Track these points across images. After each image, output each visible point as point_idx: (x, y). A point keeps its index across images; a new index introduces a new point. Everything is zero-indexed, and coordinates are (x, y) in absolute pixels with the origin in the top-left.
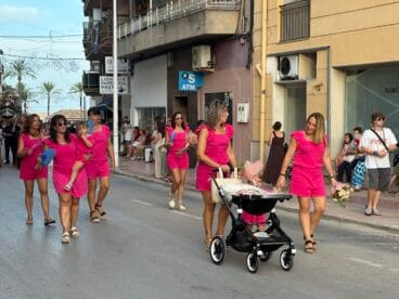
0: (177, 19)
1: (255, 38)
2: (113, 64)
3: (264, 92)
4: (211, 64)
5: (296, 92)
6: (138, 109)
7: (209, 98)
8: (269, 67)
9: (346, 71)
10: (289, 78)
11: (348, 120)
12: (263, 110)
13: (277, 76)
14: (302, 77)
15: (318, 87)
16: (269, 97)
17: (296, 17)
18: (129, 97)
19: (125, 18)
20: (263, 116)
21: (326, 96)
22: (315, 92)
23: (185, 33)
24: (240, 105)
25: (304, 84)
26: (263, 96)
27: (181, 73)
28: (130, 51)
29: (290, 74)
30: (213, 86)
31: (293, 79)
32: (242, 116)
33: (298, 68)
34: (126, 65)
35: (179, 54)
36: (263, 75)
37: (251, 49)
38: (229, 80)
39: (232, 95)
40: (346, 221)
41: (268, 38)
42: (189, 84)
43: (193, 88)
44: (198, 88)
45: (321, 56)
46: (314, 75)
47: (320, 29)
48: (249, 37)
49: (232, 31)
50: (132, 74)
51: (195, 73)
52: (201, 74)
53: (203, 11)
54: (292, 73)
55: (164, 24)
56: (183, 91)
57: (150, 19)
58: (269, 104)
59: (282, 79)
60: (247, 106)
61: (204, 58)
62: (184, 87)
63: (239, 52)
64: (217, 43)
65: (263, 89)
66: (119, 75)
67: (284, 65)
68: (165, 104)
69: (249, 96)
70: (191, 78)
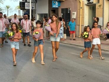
3: (81, 8)
5: (93, 8)
6: (38, 14)
10: (90, 3)
12: (81, 14)
13: (86, 2)
14: (94, 2)
15: (100, 6)
16: (83, 10)
18: (35, 10)
20: (81, 16)
21: (102, 9)
22: (99, 8)
24: (73, 13)
25: (95, 5)
26: (81, 9)
27: (53, 1)
29: (90, 2)
30: (64, 6)
31: (92, 3)
32: (74, 16)
36: (81, 2)
39: (70, 9)
40: (107, 51)
42: (56, 5)
43: (57, 7)
44: (59, 7)
46: (99, 2)
50: (36, 2)
51: (58, 1)
52: (60, 2)
56: (54, 8)
58: (83, 12)
59: (88, 3)
60: (75, 13)
62: (54, 6)
65: (81, 7)
66: (32, 2)
68: (47, 12)
69: (76, 9)
70: (57, 3)
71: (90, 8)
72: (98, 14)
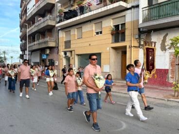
0: (42, 43)
1: (59, 47)
2: (27, 52)
4: (50, 53)
5: (68, 59)
6: (33, 62)
7: (49, 60)
8: (62, 54)
9: (78, 55)
11: (79, 65)
13: (64, 56)
14: (69, 56)
15: (73, 58)
16: (62, 60)
17: (68, 44)
18: (31, 60)
19: (30, 42)
20: (61, 64)
21: (74, 60)
23: (43, 46)
24: (56, 62)
25: (70, 58)
27: (43, 54)
28: (31, 49)
30: (50, 57)
32: (57, 64)
33: (68, 54)
34: (30, 53)
35: (42, 51)
36: (61, 56)
37: (58, 50)
38: (53, 56)
39: (54, 60)
41: (62, 48)
42: (44, 57)
44: (47, 58)
45: (73, 52)
46: (72, 56)
47: (73, 47)
48: (58, 47)
49: (54, 46)
50: (32, 55)
52: (47, 55)
53: (47, 42)
54: (67, 55)
55: (39, 44)
56: (43, 59)
57: (35, 43)
58: (62, 62)
61: (48, 52)
63: (56, 50)
64: (51, 48)
65: (61, 58)
66: (28, 55)
67: (65, 53)
68: (39, 61)
69: (58, 60)
70: (45, 56)
71: (67, 59)
72: (72, 62)
